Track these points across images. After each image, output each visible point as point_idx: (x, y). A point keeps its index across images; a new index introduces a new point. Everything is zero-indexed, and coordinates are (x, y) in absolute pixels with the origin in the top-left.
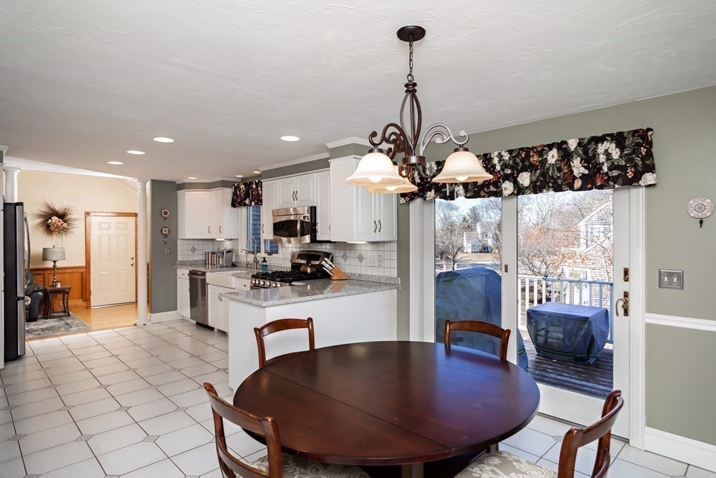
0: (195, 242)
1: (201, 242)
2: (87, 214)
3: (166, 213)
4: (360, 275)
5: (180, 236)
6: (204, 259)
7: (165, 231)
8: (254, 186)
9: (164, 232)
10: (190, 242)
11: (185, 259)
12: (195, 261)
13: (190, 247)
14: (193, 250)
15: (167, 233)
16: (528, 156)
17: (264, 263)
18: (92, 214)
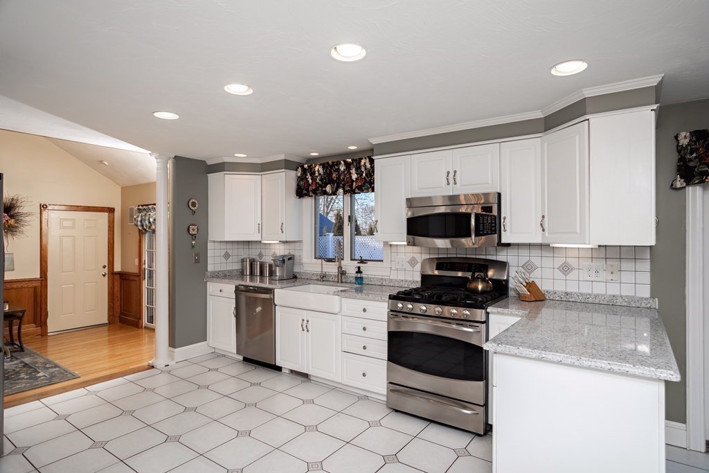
0: (229, 246)
1: (235, 246)
2: (43, 207)
3: (194, 205)
4: (567, 294)
5: (211, 238)
6: (240, 267)
7: (193, 230)
8: (342, 168)
9: (191, 232)
10: (224, 246)
11: (218, 269)
12: (229, 271)
13: (223, 252)
14: (227, 256)
15: (195, 232)
17: (359, 275)
18: (50, 207)
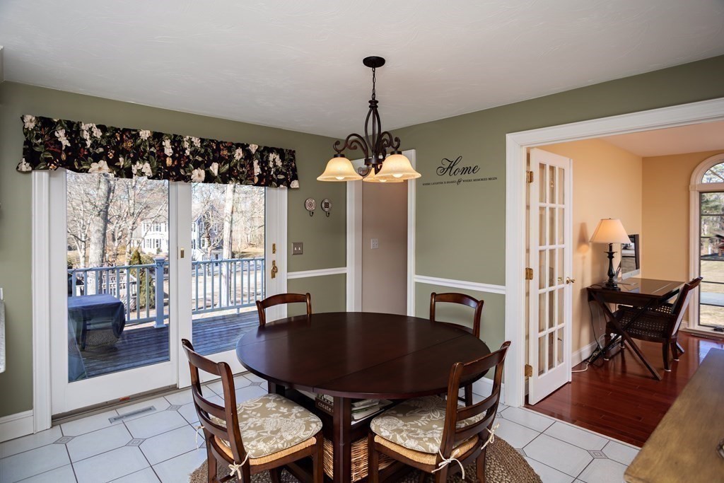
16: (218, 149)
